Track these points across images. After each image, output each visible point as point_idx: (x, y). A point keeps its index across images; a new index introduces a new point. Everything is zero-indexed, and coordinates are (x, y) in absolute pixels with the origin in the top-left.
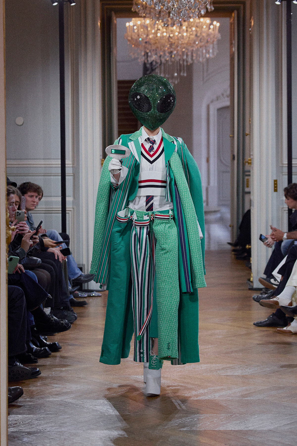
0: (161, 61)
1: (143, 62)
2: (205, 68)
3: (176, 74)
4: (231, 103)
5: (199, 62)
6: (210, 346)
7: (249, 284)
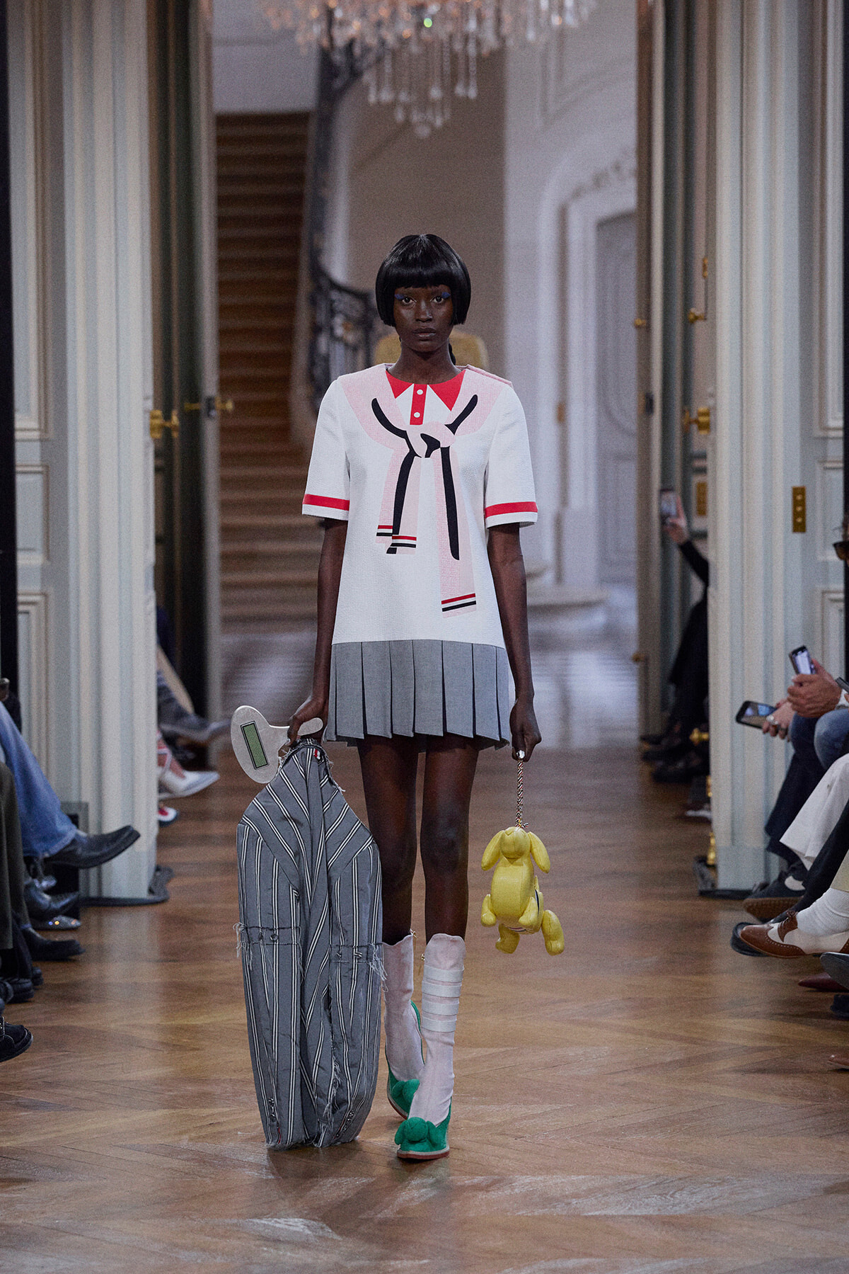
0: (383, 42)
1: (315, 47)
2: (552, 66)
3: (435, 93)
4: (640, 202)
5: (525, 45)
6: (547, 1107)
7: (702, 876)
